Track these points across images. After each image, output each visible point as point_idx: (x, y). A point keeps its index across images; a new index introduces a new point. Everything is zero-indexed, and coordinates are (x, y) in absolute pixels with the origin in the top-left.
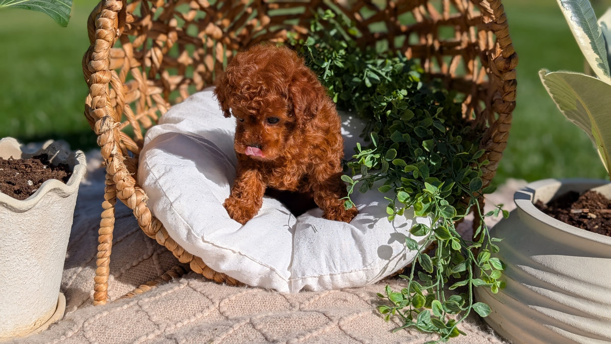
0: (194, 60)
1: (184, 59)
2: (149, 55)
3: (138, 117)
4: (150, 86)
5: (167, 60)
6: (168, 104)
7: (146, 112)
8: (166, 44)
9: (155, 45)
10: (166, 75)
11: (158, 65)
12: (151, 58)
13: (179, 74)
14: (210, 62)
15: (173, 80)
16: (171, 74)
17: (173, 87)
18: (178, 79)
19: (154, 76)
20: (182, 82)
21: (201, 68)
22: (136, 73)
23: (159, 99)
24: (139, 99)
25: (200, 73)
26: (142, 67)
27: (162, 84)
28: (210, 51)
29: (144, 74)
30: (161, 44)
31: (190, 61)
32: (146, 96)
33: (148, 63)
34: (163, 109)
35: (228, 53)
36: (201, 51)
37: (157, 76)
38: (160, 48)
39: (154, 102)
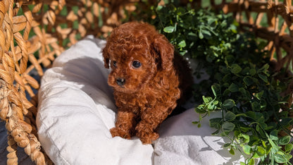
0: (78, 16)
1: (72, 17)
2: (45, 16)
3: (40, 61)
4: (48, 38)
5: (60, 18)
6: (62, 49)
7: (46, 56)
8: (57, 8)
9: (50, 9)
10: (59, 29)
11: (53, 23)
12: (47, 19)
13: (68, 27)
14: (90, 17)
15: (64, 32)
16: (63, 28)
17: (64, 37)
18: (68, 31)
19: (51, 31)
20: (71, 32)
21: (84, 21)
22: (37, 30)
23: (56, 46)
24: (41, 48)
25: (84, 25)
26: (41, 26)
27: (57, 35)
28: (89, 9)
29: (44, 31)
30: (54, 8)
31: (76, 18)
32: (45, 45)
33: (45, 22)
34: (58, 53)
35: (102, 10)
36: (83, 10)
37: (53, 30)
38: (54, 11)
39: (52, 49)
